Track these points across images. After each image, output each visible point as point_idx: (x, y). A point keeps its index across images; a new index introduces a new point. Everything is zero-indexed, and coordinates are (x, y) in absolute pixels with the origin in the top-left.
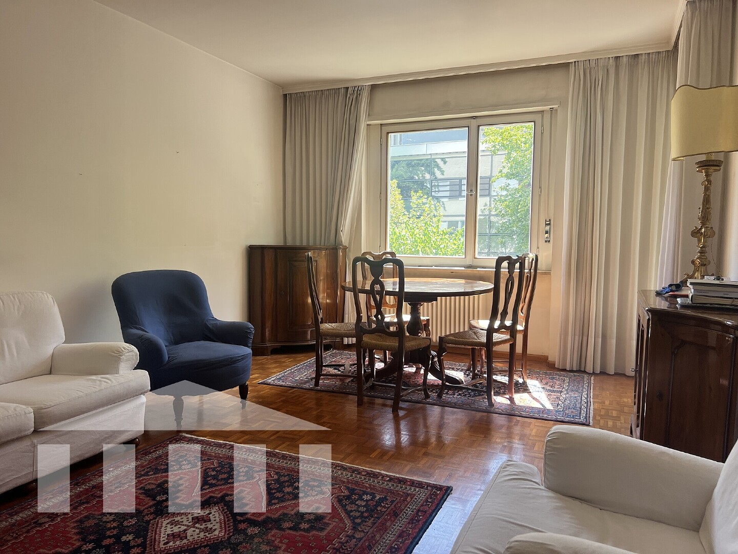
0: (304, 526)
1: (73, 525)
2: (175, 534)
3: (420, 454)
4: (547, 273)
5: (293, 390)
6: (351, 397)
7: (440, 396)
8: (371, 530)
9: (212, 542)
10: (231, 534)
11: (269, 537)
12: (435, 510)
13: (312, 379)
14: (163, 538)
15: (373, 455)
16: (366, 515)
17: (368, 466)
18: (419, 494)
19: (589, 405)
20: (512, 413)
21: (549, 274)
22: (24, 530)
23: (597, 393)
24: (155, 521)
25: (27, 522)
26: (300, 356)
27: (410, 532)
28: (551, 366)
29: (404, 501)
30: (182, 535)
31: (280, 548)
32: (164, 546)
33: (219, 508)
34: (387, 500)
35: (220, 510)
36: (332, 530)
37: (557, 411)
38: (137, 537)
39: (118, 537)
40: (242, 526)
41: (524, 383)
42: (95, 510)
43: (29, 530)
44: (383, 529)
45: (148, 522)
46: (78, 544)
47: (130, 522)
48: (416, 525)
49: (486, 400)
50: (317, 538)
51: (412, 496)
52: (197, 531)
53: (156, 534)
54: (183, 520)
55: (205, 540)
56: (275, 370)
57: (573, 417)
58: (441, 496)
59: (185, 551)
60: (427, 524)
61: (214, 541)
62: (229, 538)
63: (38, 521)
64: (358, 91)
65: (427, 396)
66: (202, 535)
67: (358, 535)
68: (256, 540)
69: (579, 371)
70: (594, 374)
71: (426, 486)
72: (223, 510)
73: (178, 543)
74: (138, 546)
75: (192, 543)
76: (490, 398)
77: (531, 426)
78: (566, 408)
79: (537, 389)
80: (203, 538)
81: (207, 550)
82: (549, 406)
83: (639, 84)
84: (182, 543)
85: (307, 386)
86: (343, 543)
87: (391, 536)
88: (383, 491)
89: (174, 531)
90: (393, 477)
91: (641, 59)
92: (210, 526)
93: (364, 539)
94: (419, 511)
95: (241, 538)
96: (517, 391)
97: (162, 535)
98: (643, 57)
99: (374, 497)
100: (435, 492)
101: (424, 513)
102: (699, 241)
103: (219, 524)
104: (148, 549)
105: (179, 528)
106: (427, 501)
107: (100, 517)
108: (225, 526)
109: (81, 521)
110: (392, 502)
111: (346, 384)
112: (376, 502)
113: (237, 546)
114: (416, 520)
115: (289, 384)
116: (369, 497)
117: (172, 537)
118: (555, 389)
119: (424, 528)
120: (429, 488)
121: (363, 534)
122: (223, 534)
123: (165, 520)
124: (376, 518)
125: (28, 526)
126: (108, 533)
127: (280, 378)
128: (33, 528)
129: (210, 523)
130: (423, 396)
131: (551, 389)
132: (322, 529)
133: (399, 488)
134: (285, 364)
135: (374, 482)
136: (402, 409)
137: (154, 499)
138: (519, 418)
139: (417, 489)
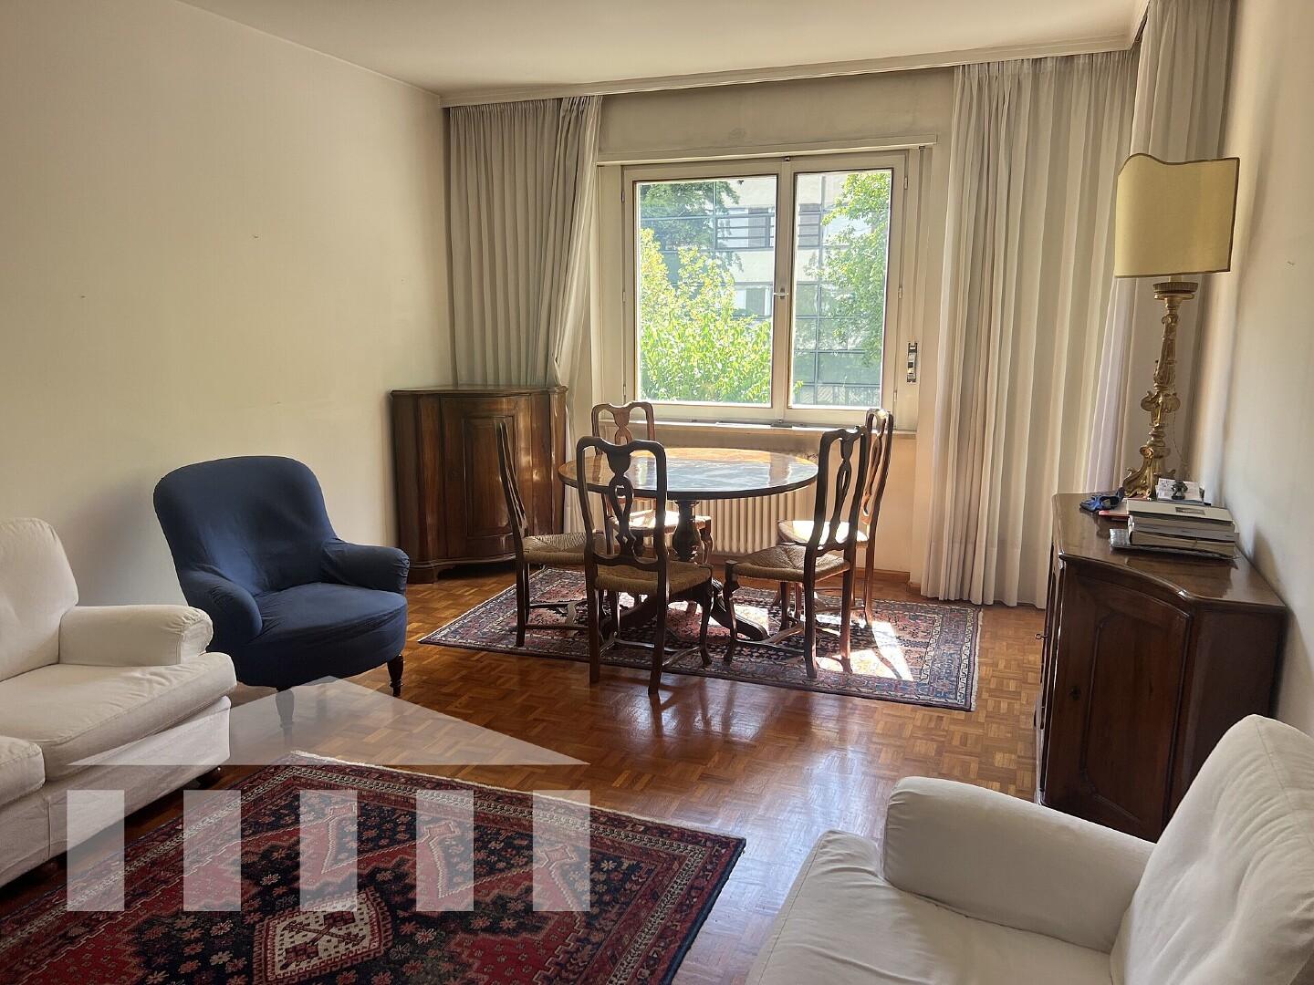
0: (508, 923)
1: (127, 938)
2: (298, 948)
3: (695, 778)
4: (910, 436)
5: (479, 656)
6: (578, 664)
7: (727, 660)
8: (616, 927)
9: (360, 961)
10: (390, 944)
11: (452, 946)
12: (717, 884)
13: (511, 631)
14: (279, 958)
15: (617, 784)
16: (607, 898)
17: (608, 804)
18: (692, 856)
19: (972, 671)
20: (846, 688)
21: (913, 437)
22: (47, 951)
23: (985, 645)
24: (263, 926)
25: (47, 935)
26: (490, 583)
27: (678, 928)
28: (914, 592)
29: (668, 869)
30: (309, 950)
31: (470, 966)
32: (282, 972)
33: (367, 895)
34: (641, 868)
35: (368, 899)
36: (553, 930)
37: (918, 685)
38: (237, 956)
39: (204, 958)
40: (407, 928)
41: (868, 627)
42: (161, 909)
43: (54, 951)
44: (635, 924)
45: (252, 927)
46: (140, 974)
47: (222, 928)
48: (686, 915)
49: (803, 666)
50: (528, 945)
51: (681, 859)
52: (335, 940)
53: (266, 949)
54: (309, 921)
55: (349, 957)
56: (447, 613)
57: (944, 697)
58: (728, 858)
59: (317, 980)
60: (705, 912)
61: (362, 958)
62: (387, 952)
63: (67, 932)
64: (579, 105)
65: (707, 661)
66: (342, 947)
67: (596, 937)
68: (431, 953)
69: (959, 601)
70: (984, 606)
71: (703, 840)
72: (374, 900)
73: (304, 965)
74: (239, 973)
75: (327, 965)
76: (809, 661)
77: (877, 714)
78: (936, 677)
79: (889, 641)
80: (345, 955)
81: (352, 976)
82: (907, 676)
83: (1073, 109)
84: (311, 964)
85: (501, 646)
86: (572, 953)
87: (647, 937)
88: (635, 851)
89: (296, 943)
90: (650, 825)
91: (1078, 64)
92: (354, 931)
93: (605, 944)
94: (692, 887)
95: (405, 950)
96: (855, 647)
97: (277, 952)
98: (1081, 61)
99: (621, 864)
100: (717, 851)
101: (699, 892)
102: (1154, 416)
103: (369, 926)
104: (255, 978)
105: (304, 936)
106: (704, 869)
107: (170, 921)
108: (380, 930)
109: (139, 930)
110: (649, 872)
111: (570, 640)
112: (623, 873)
113: (402, 966)
114: (687, 906)
115: (470, 642)
116: (612, 865)
117: (292, 954)
118: (917, 640)
119: (701, 919)
120: (708, 844)
121: (602, 935)
122: (377, 944)
123: (279, 923)
124: (623, 903)
125: (50, 944)
126: (187, 950)
127: (456, 630)
128: (59, 947)
129: (353, 924)
130: (700, 660)
131: (912, 639)
132: (538, 929)
133: (660, 845)
134: (463, 600)
135: (621, 835)
136: (666, 688)
137: (257, 884)
138: (857, 701)
139: (690, 847)
